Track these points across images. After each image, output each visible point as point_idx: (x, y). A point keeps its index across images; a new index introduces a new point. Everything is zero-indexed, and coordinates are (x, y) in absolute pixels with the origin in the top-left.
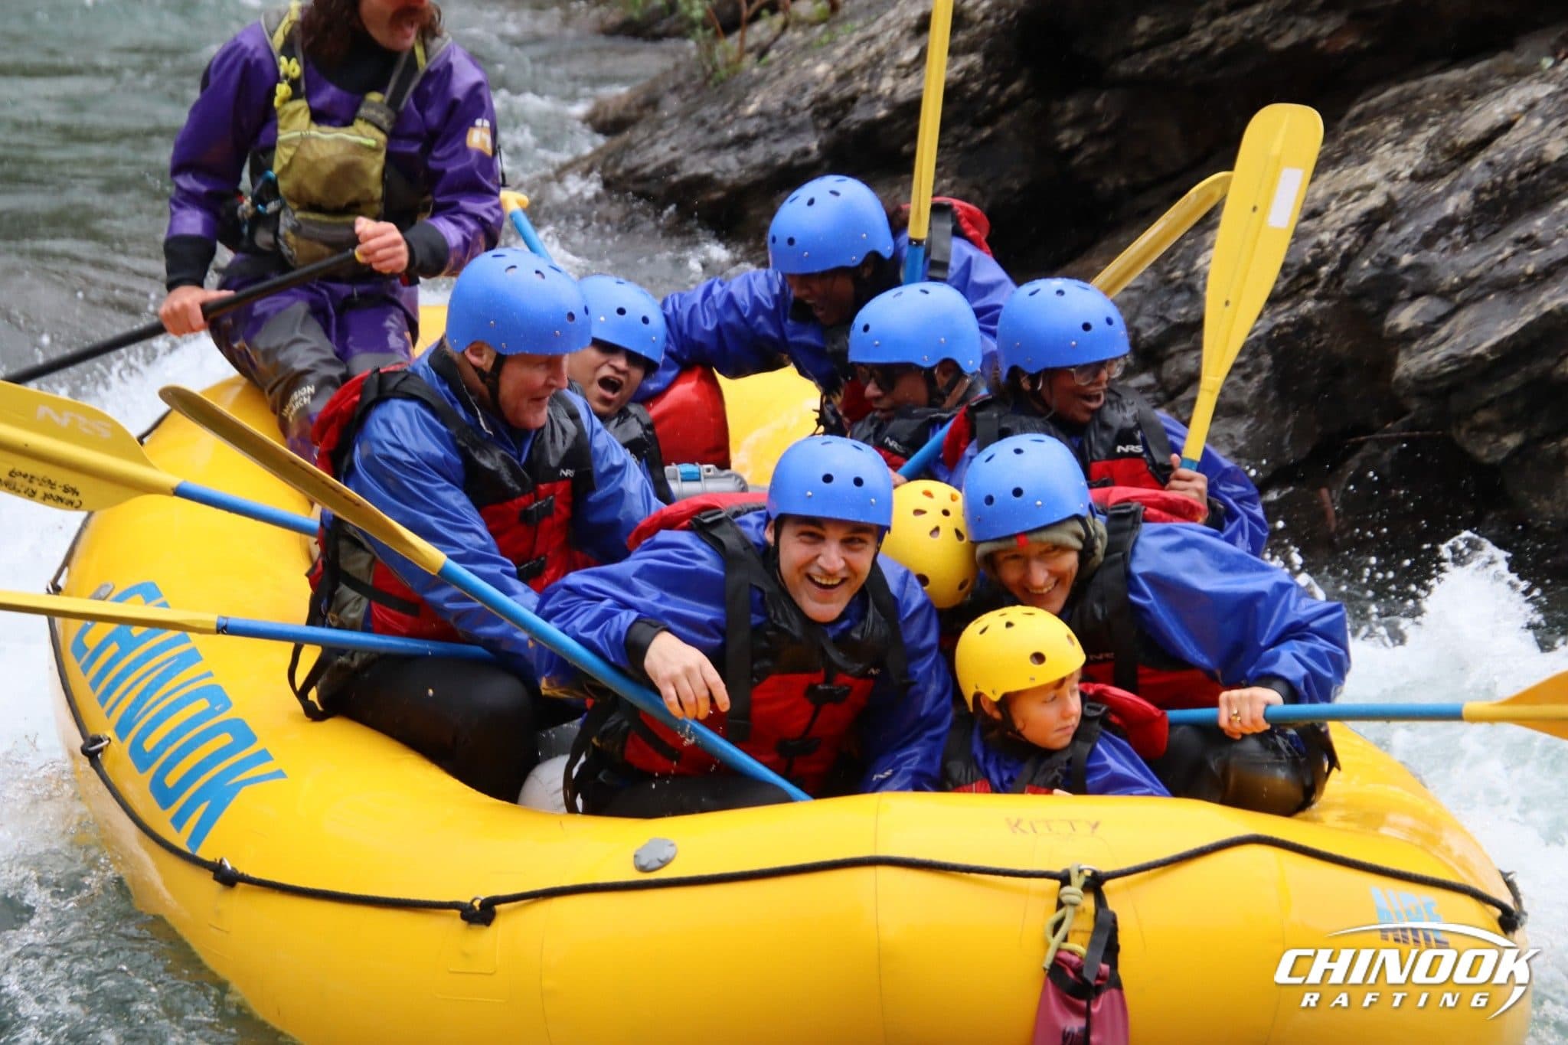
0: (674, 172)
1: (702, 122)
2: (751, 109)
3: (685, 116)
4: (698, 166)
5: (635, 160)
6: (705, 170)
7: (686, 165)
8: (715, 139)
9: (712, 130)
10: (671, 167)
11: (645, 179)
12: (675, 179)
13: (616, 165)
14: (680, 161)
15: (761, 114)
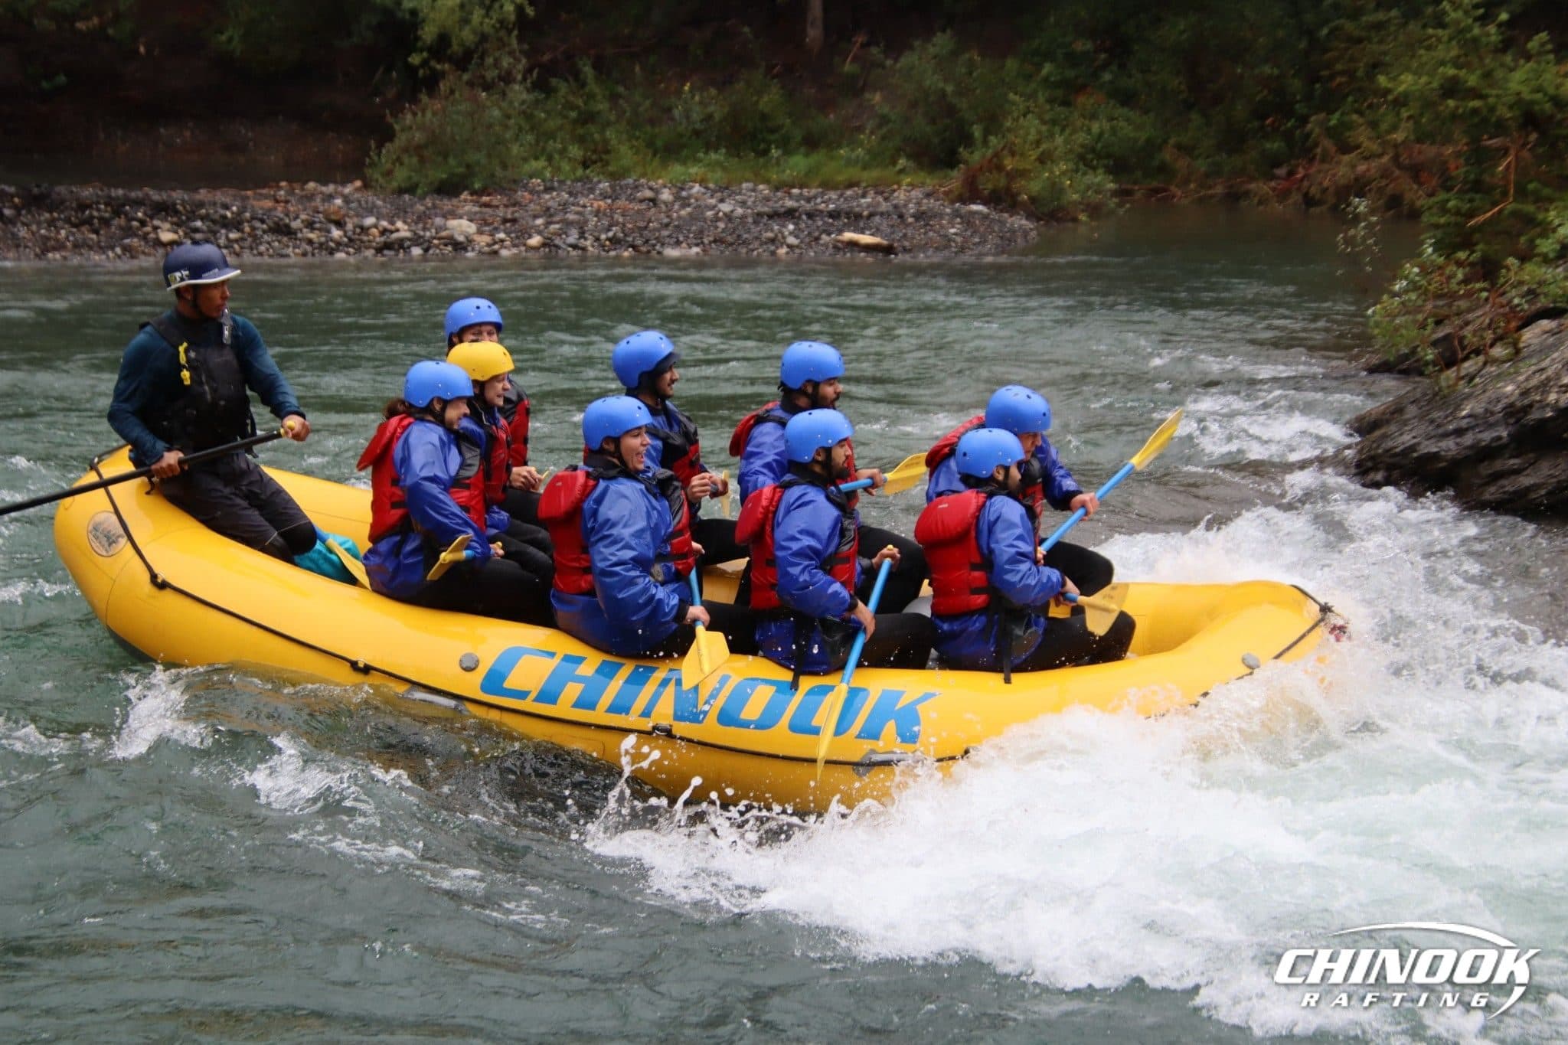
0: (1415, 451)
1: (1432, 421)
2: (1464, 413)
3: (1421, 417)
4: (1431, 447)
5: (1390, 444)
6: (1435, 450)
7: (1422, 446)
8: (1441, 431)
9: (1439, 426)
10: (1412, 448)
11: (1396, 455)
12: (1415, 455)
13: (1378, 447)
14: (1419, 444)
15: (1469, 416)
